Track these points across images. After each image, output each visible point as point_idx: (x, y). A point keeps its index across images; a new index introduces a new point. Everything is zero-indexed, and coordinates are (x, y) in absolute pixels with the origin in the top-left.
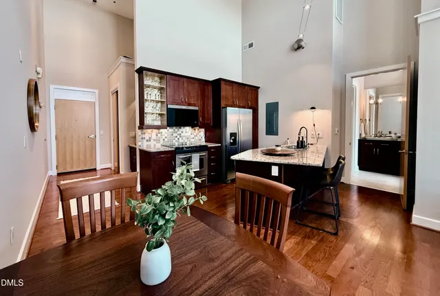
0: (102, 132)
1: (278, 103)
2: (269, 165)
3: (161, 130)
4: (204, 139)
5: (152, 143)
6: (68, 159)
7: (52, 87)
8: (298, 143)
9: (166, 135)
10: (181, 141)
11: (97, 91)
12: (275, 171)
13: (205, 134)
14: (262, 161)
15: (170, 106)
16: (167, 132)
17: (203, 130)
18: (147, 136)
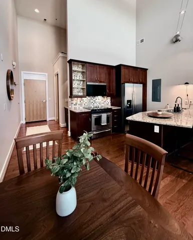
0: (50, 99)
1: (160, 80)
2: (153, 125)
3: (83, 98)
4: (110, 104)
5: (77, 106)
6: (31, 114)
7: (22, 72)
8: (175, 108)
9: (86, 101)
10: (95, 105)
11: (47, 74)
12: (157, 129)
13: (111, 100)
14: (148, 122)
15: (88, 83)
16: (86, 100)
17: (110, 98)
18: (74, 102)
